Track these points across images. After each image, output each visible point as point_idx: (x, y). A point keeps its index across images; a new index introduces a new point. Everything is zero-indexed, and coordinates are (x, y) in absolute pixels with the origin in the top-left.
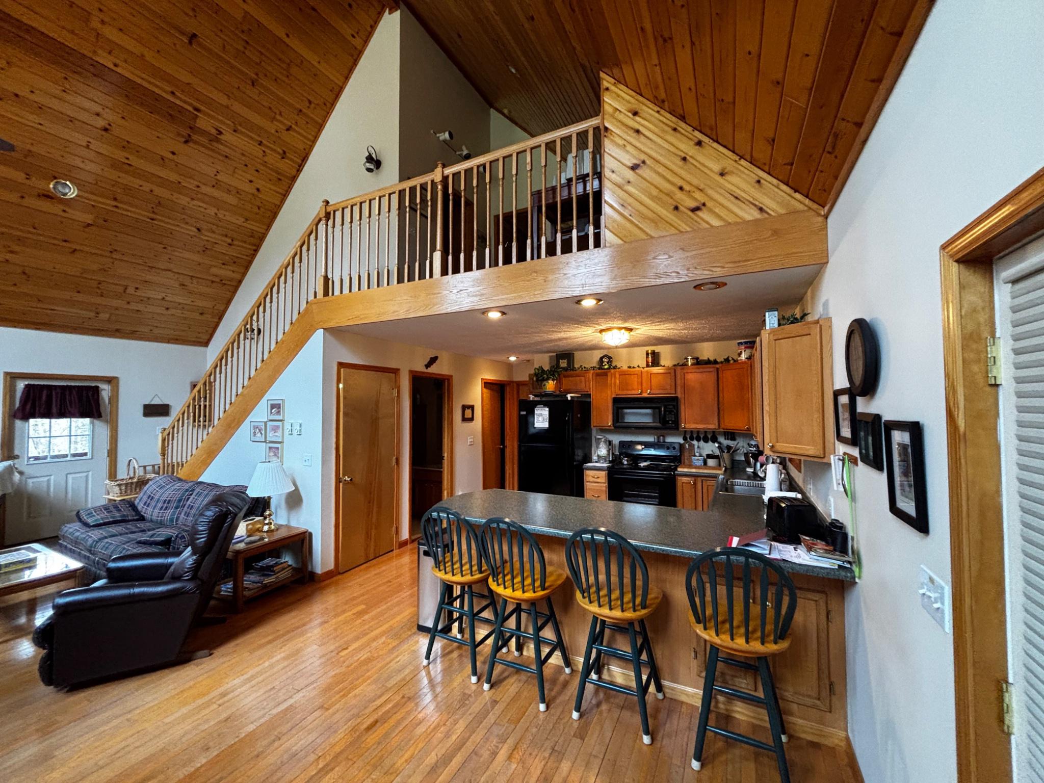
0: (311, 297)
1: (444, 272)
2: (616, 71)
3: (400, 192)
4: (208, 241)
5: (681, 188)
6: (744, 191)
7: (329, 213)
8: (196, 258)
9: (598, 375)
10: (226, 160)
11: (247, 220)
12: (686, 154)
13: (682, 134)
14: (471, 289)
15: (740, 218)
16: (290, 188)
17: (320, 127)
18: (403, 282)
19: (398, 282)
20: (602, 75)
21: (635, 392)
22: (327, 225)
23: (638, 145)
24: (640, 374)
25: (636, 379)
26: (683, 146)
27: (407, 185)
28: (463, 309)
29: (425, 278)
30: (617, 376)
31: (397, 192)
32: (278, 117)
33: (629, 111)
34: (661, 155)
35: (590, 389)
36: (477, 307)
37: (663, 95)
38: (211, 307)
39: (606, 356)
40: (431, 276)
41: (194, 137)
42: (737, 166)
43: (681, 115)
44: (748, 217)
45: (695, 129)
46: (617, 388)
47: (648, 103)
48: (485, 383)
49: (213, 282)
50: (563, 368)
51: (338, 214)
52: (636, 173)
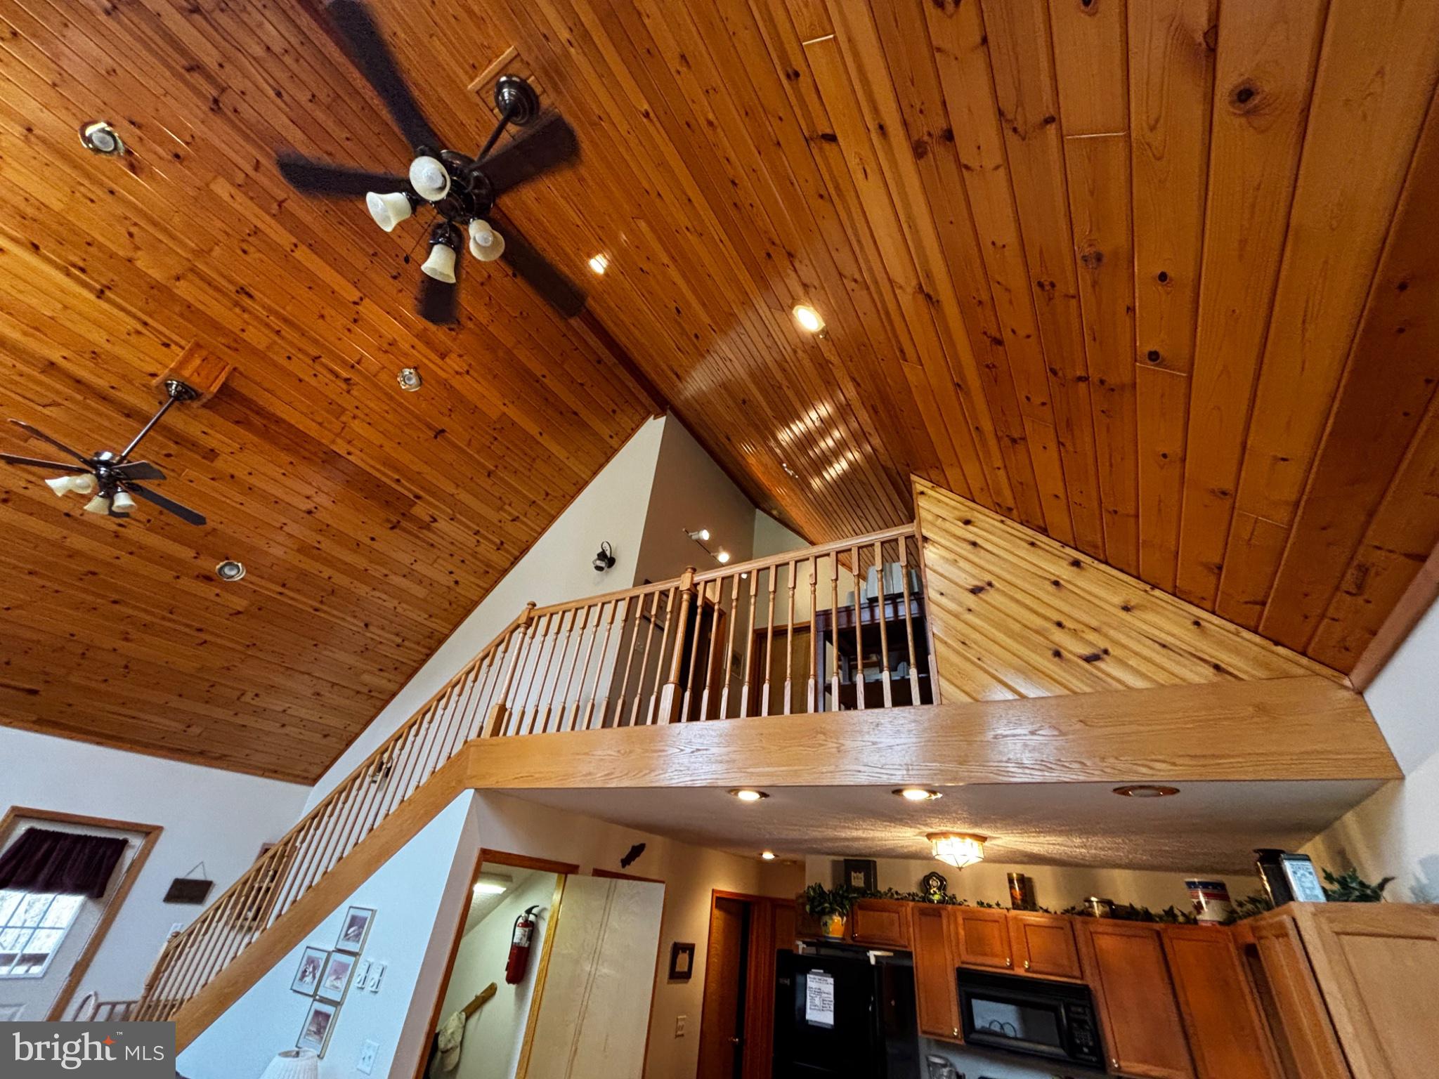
0: (473, 735)
1: (676, 717)
2: (934, 474)
3: (631, 598)
4: (372, 639)
5: (1059, 625)
6: (1173, 635)
7: (532, 619)
8: (351, 660)
9: (923, 913)
10: (431, 548)
11: (430, 616)
12: (1058, 576)
13: (1047, 551)
14: (714, 750)
15: (1183, 680)
16: (496, 582)
17: (552, 519)
18: (611, 726)
19: (603, 726)
20: (913, 478)
21: (997, 962)
22: (525, 634)
23: (976, 560)
24: (1002, 920)
25: (996, 933)
26: (1052, 568)
27: (642, 591)
28: (698, 784)
29: (644, 723)
30: (960, 921)
31: (628, 599)
32: (507, 507)
33: (959, 520)
34: (1017, 576)
35: (909, 940)
36: (721, 783)
37: (1011, 503)
38: (342, 727)
39: (933, 875)
40: (654, 721)
41: (404, 524)
42: (1149, 597)
43: (1040, 527)
44: (1196, 679)
45: (1065, 544)
46: (962, 948)
47: (987, 511)
48: (717, 898)
49: (358, 692)
50: (857, 890)
51: (544, 621)
52: (981, 598)
